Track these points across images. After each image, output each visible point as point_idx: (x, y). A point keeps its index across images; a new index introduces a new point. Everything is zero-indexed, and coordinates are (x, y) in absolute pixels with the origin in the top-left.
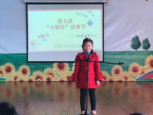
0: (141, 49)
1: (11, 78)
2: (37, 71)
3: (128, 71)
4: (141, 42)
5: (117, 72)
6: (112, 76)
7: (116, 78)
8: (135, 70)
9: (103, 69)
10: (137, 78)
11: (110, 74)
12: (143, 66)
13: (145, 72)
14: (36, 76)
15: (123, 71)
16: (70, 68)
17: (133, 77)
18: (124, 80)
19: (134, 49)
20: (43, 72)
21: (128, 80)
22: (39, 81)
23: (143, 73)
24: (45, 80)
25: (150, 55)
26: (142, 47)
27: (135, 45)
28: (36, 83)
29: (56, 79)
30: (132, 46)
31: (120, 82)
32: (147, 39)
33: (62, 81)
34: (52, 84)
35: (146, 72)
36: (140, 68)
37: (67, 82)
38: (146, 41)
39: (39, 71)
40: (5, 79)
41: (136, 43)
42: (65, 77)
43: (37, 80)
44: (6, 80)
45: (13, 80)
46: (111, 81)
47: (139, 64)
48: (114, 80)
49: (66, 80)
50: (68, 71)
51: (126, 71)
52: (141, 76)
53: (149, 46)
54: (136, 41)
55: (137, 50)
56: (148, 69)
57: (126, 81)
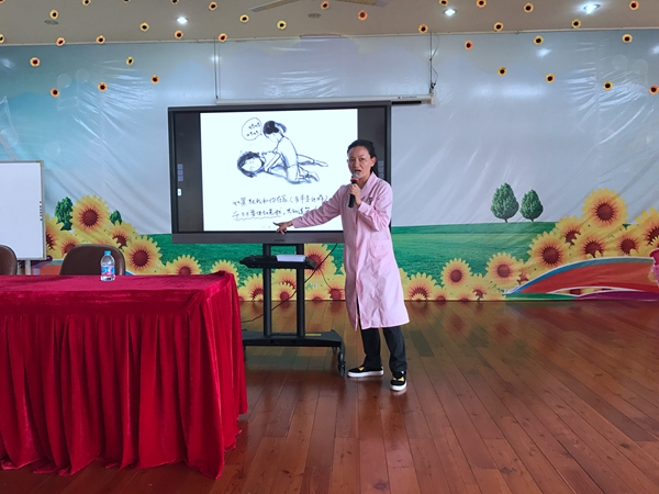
0: (518, 217)
2: (255, 275)
3: (484, 273)
4: (520, 200)
5: (456, 277)
6: (442, 286)
7: (453, 293)
8: (503, 272)
9: (419, 270)
10: (509, 292)
11: (439, 283)
12: (525, 261)
13: (528, 277)
14: (253, 289)
15: (473, 275)
16: (336, 268)
17: (497, 290)
18: (476, 298)
19: (499, 217)
21: (485, 298)
22: (260, 301)
23: (523, 278)
25: (541, 232)
26: (522, 212)
27: (502, 209)
28: (254, 305)
30: (493, 210)
31: (465, 301)
32: (534, 192)
33: (317, 301)
34: (292, 307)
35: (532, 277)
36: (517, 265)
37: (329, 303)
38: (533, 198)
39: (260, 275)
41: (505, 202)
42: (325, 289)
43: (256, 299)
46: (441, 301)
47: (513, 255)
48: (449, 298)
49: (328, 297)
50: (333, 276)
51: (481, 275)
52: (519, 286)
53: (539, 210)
54: (504, 197)
55: (509, 220)
56: (538, 271)
57: (478, 301)
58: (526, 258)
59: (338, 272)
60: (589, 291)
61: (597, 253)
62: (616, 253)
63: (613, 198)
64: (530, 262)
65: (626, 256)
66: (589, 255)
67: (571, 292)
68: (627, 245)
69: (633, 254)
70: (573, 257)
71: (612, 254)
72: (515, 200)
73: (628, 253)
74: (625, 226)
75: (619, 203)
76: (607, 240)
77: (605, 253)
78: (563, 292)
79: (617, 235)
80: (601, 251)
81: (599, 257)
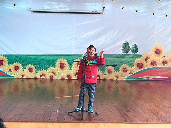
0: (130, 53)
1: (18, 76)
2: (41, 70)
3: (119, 71)
4: (131, 46)
5: (110, 72)
7: (108, 77)
8: (125, 70)
10: (126, 77)
11: (104, 74)
12: (132, 67)
14: (41, 74)
15: (115, 71)
17: (123, 76)
19: (124, 52)
20: (46, 71)
21: (119, 79)
22: (43, 79)
23: (131, 73)
24: (48, 77)
25: (137, 58)
26: (131, 51)
27: (125, 50)
28: (41, 80)
29: (58, 77)
30: (122, 50)
31: (112, 80)
32: (136, 45)
33: (63, 79)
34: (54, 81)
35: (134, 72)
36: (129, 69)
37: (67, 80)
39: (43, 70)
40: (13, 76)
41: (126, 48)
42: (66, 75)
44: (15, 77)
45: (21, 77)
46: (105, 80)
47: (128, 65)
48: (107, 79)
49: (66, 78)
50: (68, 71)
51: (117, 71)
52: (130, 75)
53: (137, 50)
54: (126, 46)
55: (127, 54)
56: (135, 70)
57: (117, 80)
59: (70, 69)
60: (152, 77)
61: (155, 65)
62: (161, 65)
63: (161, 48)
64: (134, 68)
65: (164, 66)
66: (152, 66)
67: (146, 78)
68: (164, 63)
69: (166, 66)
70: (147, 66)
71: (159, 65)
72: (129, 47)
74: (164, 56)
75: (163, 49)
76: (158, 61)
77: (157, 65)
78: (144, 77)
79: (161, 60)
80: (156, 64)
81: (155, 66)
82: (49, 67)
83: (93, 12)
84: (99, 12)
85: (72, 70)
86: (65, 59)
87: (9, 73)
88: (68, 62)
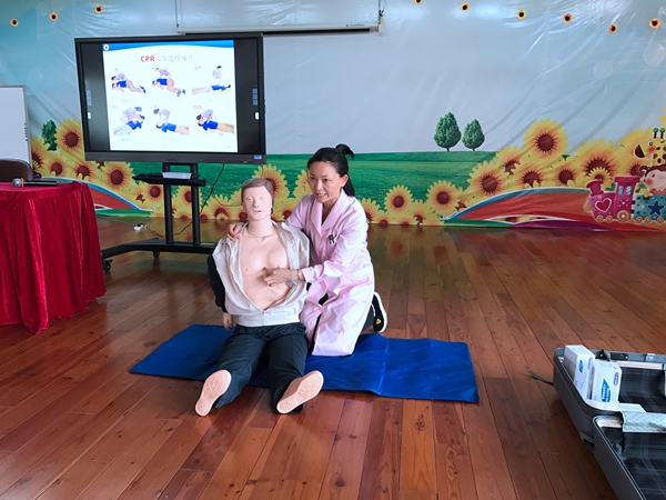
0: (460, 147)
1: (160, 211)
2: (216, 196)
3: (425, 199)
4: (462, 129)
5: (399, 202)
6: (385, 211)
7: (395, 217)
8: (443, 198)
9: (364, 196)
10: (448, 218)
11: (383, 208)
12: (464, 189)
13: (466, 204)
14: (215, 208)
15: (414, 201)
16: (289, 192)
17: (436, 216)
18: (416, 223)
19: (441, 146)
20: (229, 198)
21: (425, 223)
22: (222, 219)
23: (462, 205)
24: (235, 216)
25: (481, 161)
26: (464, 141)
27: (445, 138)
28: (216, 223)
30: (436, 139)
31: (405, 225)
32: (477, 122)
35: (471, 204)
36: (456, 193)
38: (475, 128)
39: (221, 196)
40: (149, 213)
41: (448, 132)
42: (279, 211)
43: (218, 218)
44: (153, 216)
46: (384, 225)
47: (453, 183)
48: (392, 222)
50: (287, 199)
51: (421, 201)
52: (457, 213)
53: (481, 139)
54: (447, 127)
55: (451, 149)
56: (475, 197)
57: (418, 225)
58: (465, 186)
59: (291, 196)
60: (524, 219)
61: (535, 182)
62: (554, 183)
63: (555, 129)
64: (470, 190)
65: (563, 187)
66: (527, 184)
67: (508, 219)
68: (565, 176)
69: (570, 185)
70: (511, 185)
71: (549, 184)
72: (457, 130)
73: (565, 183)
74: (565, 157)
75: (559, 134)
76: (546, 170)
77: (542, 183)
78: (499, 219)
79: (555, 166)
80: (539, 181)
81: (536, 187)
82: (234, 190)
83: (350, 27)
84: (366, 26)
85: (294, 197)
86: (275, 168)
87: (137, 204)
88: (284, 176)
